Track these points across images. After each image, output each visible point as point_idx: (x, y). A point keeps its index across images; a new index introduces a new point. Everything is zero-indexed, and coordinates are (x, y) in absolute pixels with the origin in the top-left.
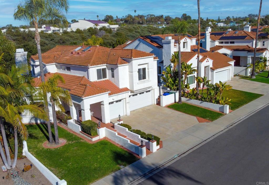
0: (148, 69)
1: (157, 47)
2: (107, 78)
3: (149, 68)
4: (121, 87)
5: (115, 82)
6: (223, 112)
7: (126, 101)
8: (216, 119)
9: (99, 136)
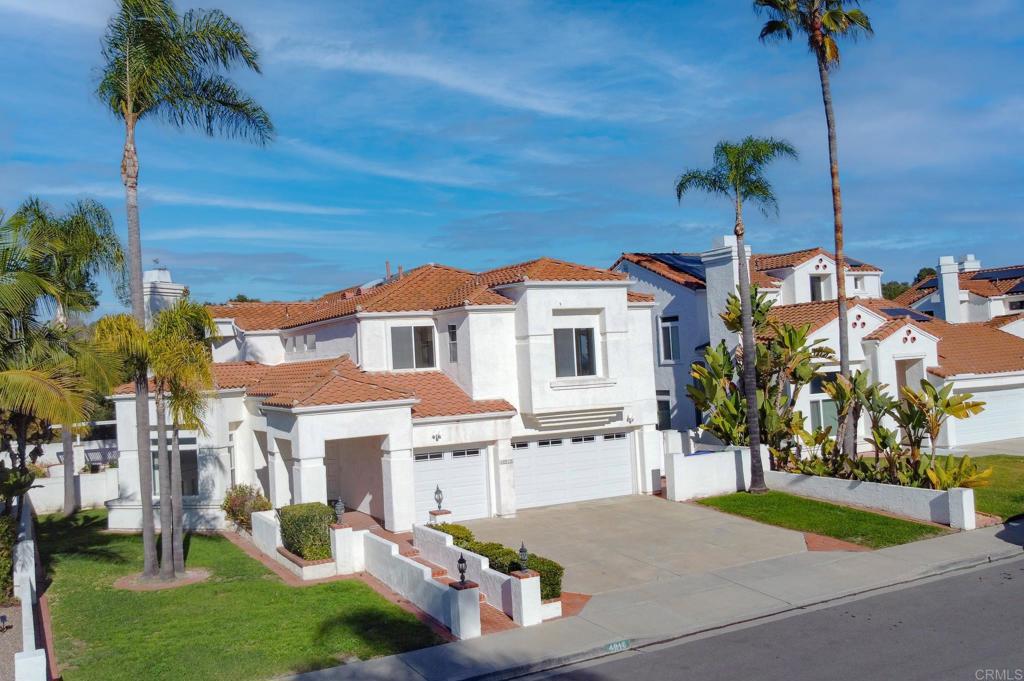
0: (604, 334)
1: (687, 284)
2: (438, 367)
3: (608, 330)
4: (479, 395)
5: (458, 378)
6: (949, 525)
7: (496, 452)
8: (900, 544)
9: (333, 561)
